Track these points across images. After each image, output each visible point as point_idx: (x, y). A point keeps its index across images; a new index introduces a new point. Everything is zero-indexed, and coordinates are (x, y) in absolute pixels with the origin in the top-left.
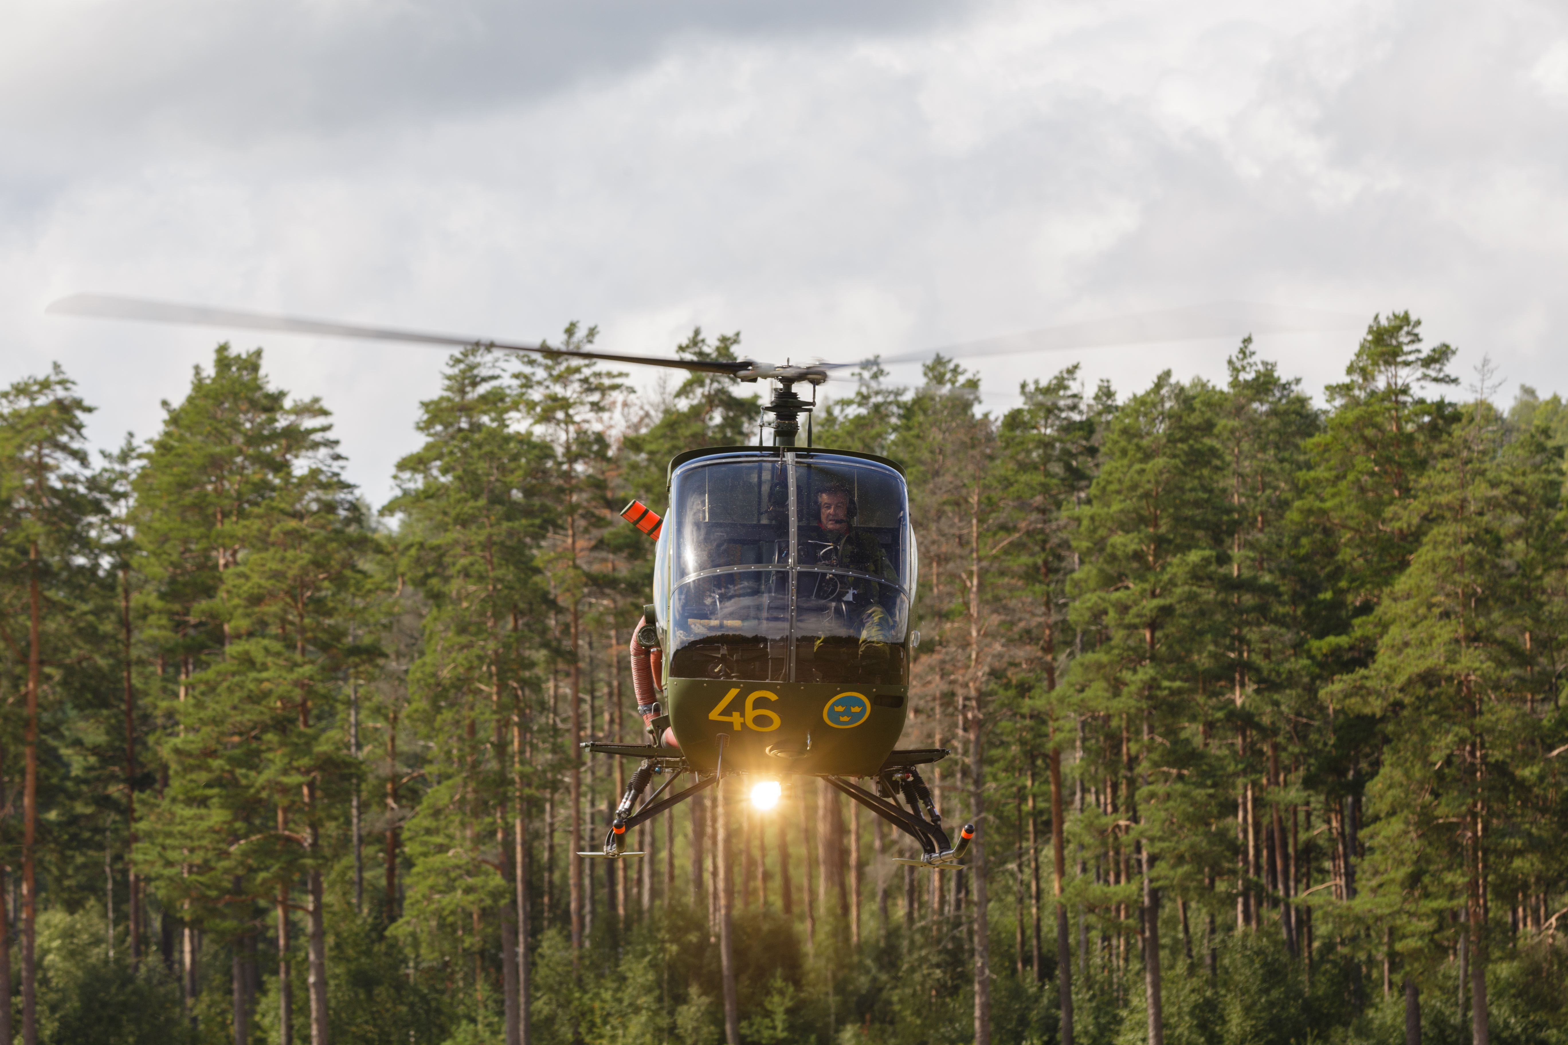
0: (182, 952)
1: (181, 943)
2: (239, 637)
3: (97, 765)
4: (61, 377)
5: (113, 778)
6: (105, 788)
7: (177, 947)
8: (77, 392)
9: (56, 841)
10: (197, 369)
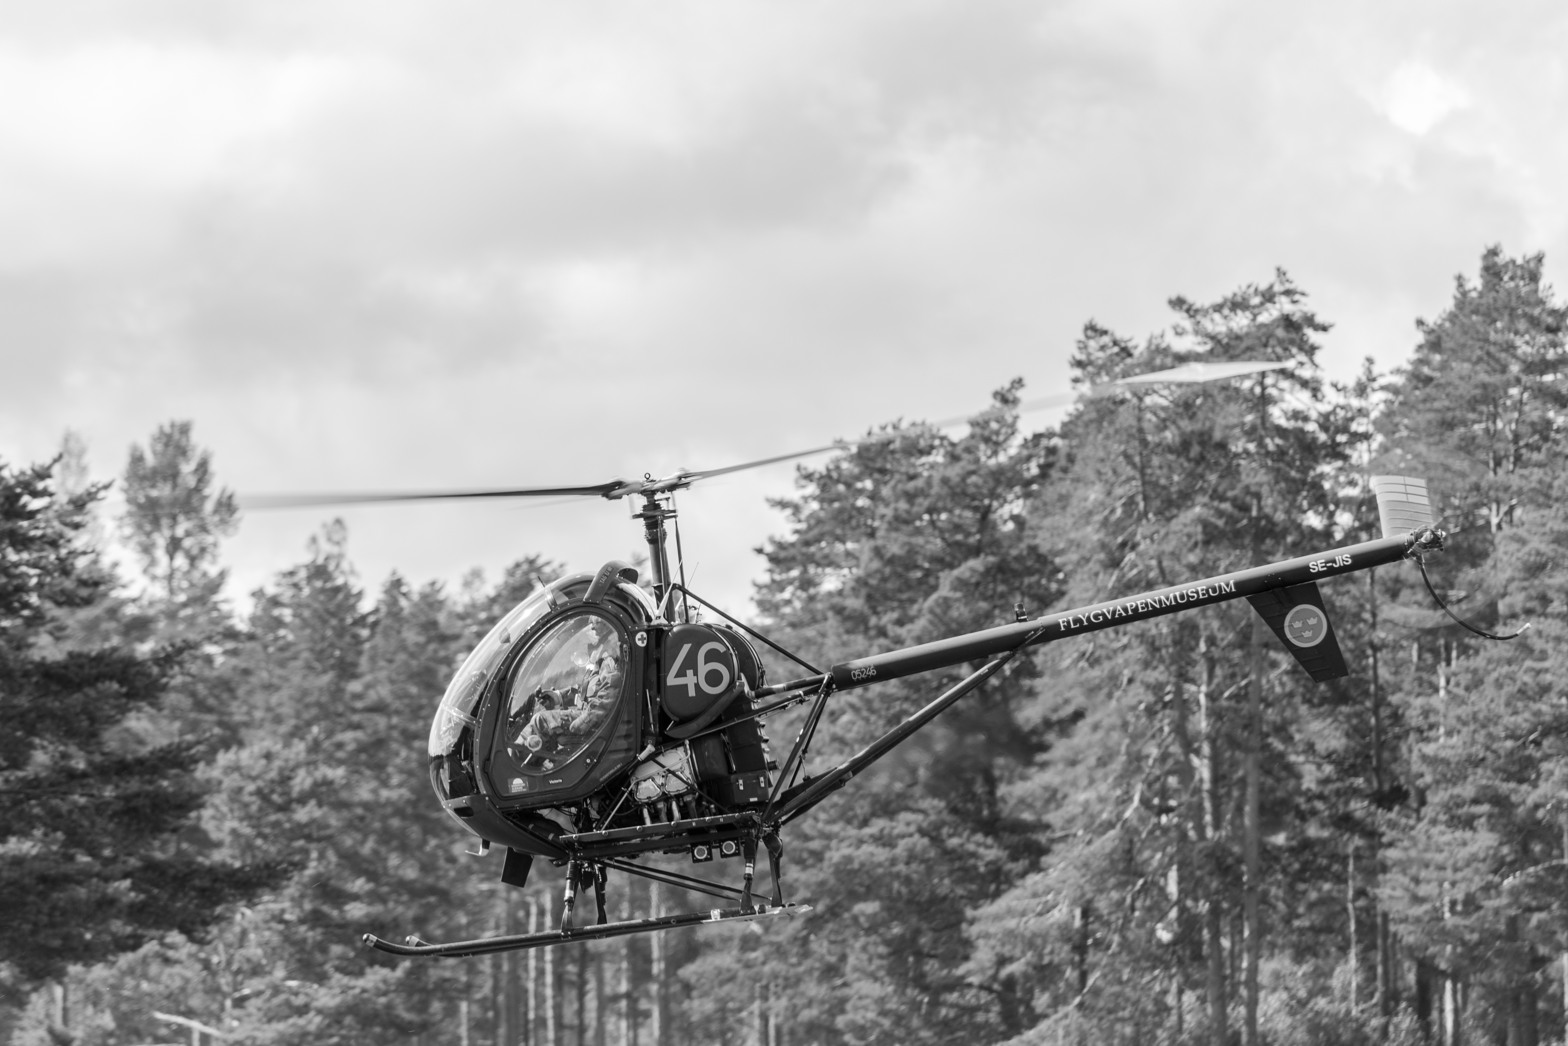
0: (1442, 1011)
1: (1441, 999)
2: (1514, 616)
3: (1335, 777)
4: (1288, 286)
5: (1356, 792)
6: (1347, 803)
7: (1436, 1004)
8: (1307, 305)
9: (1284, 871)
10: (1460, 280)
